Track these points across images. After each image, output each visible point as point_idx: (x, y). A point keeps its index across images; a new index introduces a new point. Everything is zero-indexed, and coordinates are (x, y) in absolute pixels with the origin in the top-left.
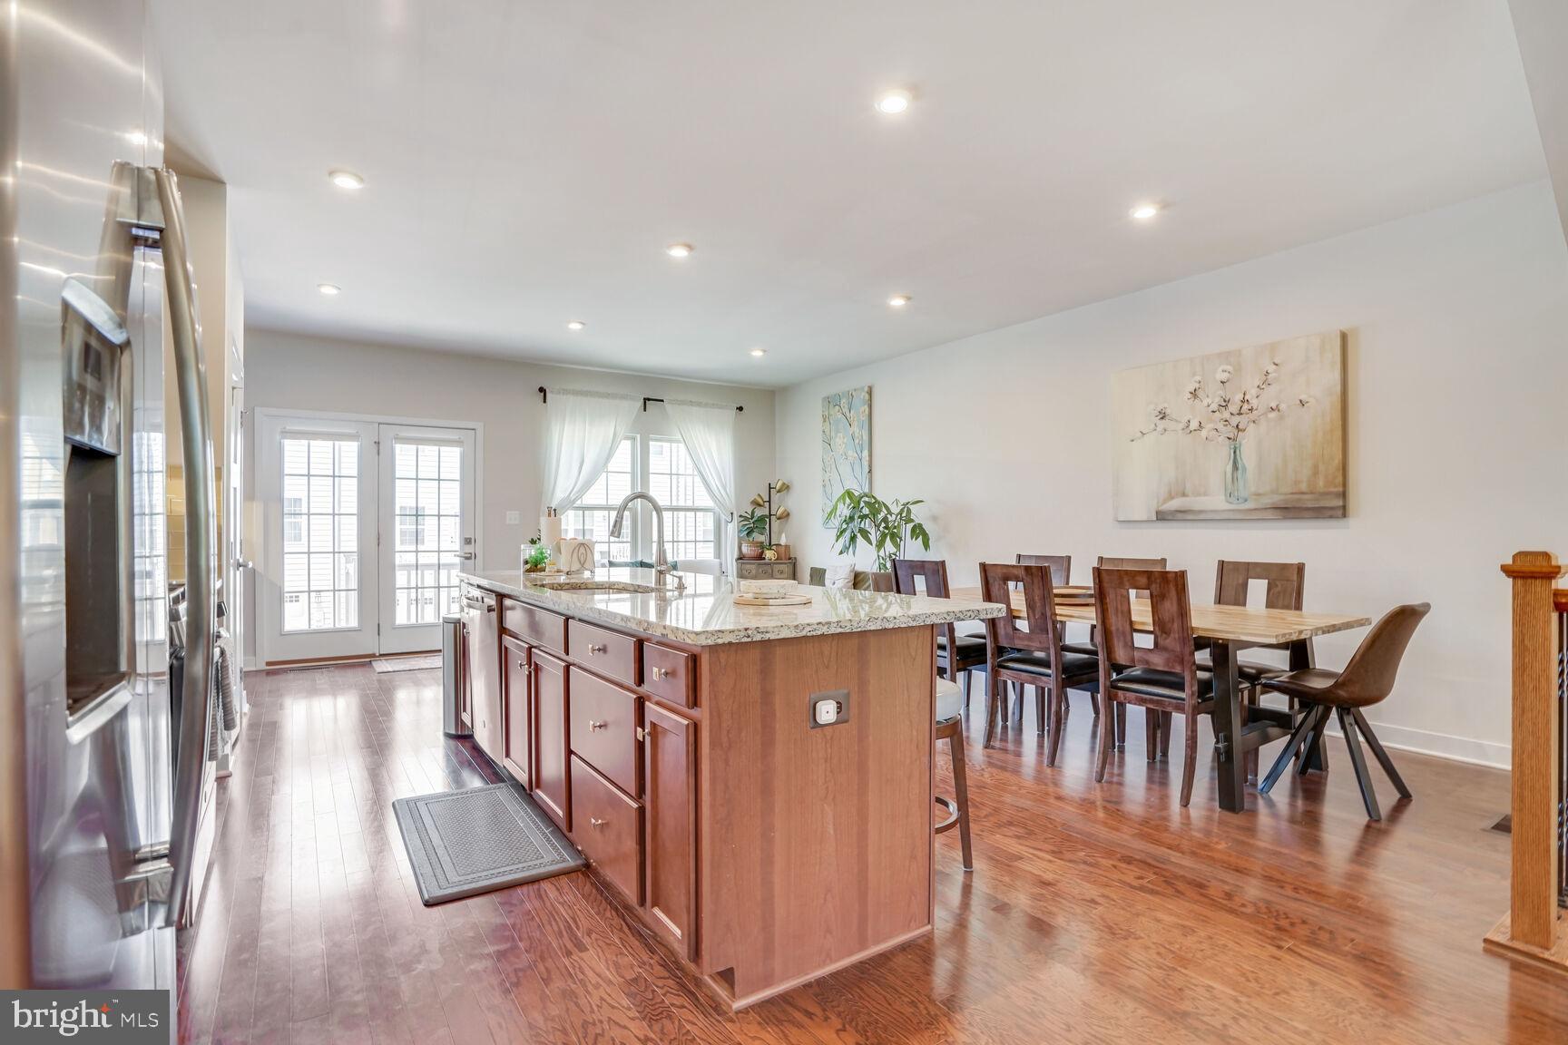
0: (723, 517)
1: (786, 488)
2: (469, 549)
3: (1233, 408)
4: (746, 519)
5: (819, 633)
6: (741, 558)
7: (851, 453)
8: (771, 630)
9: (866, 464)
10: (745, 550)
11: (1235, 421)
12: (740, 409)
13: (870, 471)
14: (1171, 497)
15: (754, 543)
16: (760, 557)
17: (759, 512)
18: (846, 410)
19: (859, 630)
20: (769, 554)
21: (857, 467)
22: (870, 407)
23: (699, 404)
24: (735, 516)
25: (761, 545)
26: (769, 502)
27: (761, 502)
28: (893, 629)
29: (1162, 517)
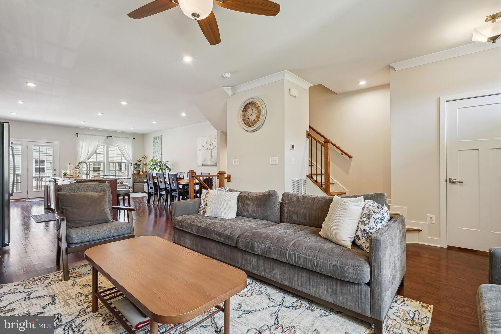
0: (130, 165)
1: (146, 157)
2: (55, 172)
3: (211, 146)
4: (135, 165)
6: (134, 174)
7: (158, 150)
9: (161, 153)
10: (135, 172)
11: (211, 148)
12: (134, 139)
13: (162, 154)
14: (204, 161)
15: (137, 171)
16: (139, 174)
17: (138, 163)
18: (157, 140)
20: (141, 173)
21: (159, 153)
22: (162, 140)
23: (122, 137)
24: (132, 164)
25: (139, 171)
26: (142, 161)
27: (140, 161)
29: (203, 165)
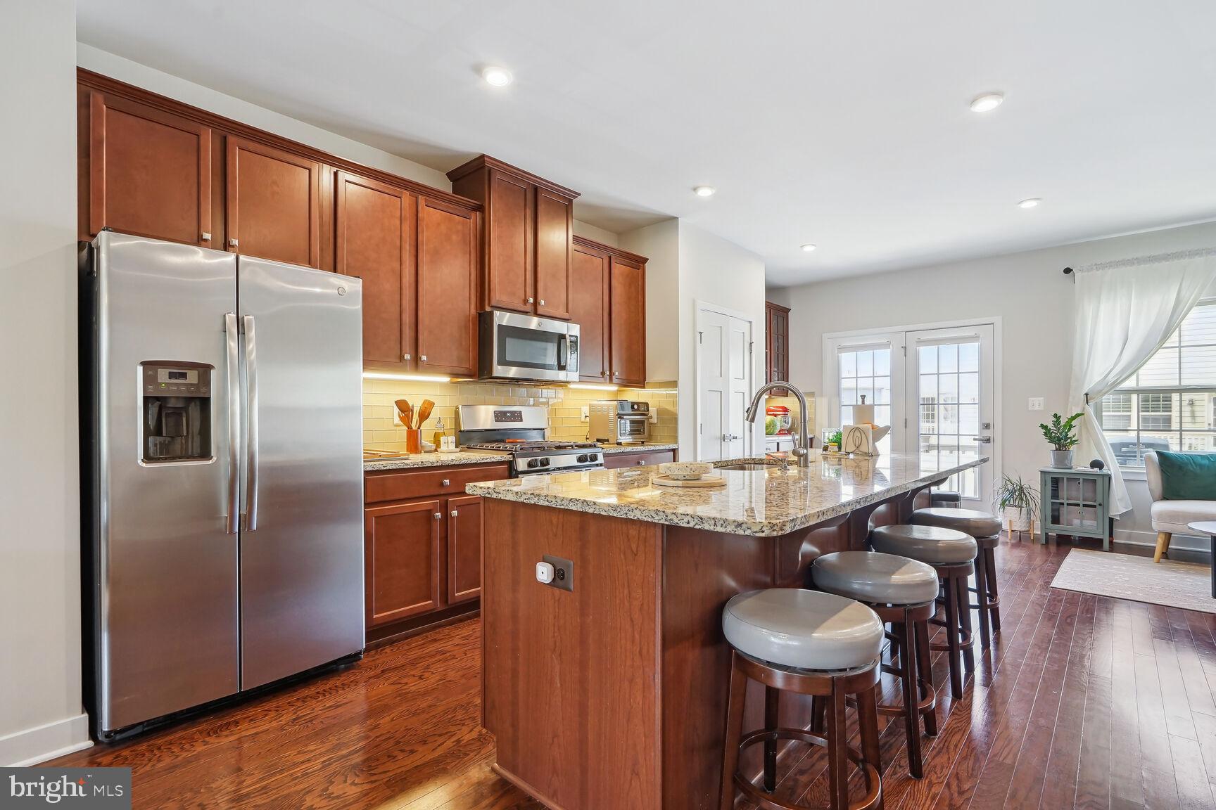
2: (988, 433)
5: (532, 502)
8: (501, 492)
19: (562, 507)
28: (593, 514)
